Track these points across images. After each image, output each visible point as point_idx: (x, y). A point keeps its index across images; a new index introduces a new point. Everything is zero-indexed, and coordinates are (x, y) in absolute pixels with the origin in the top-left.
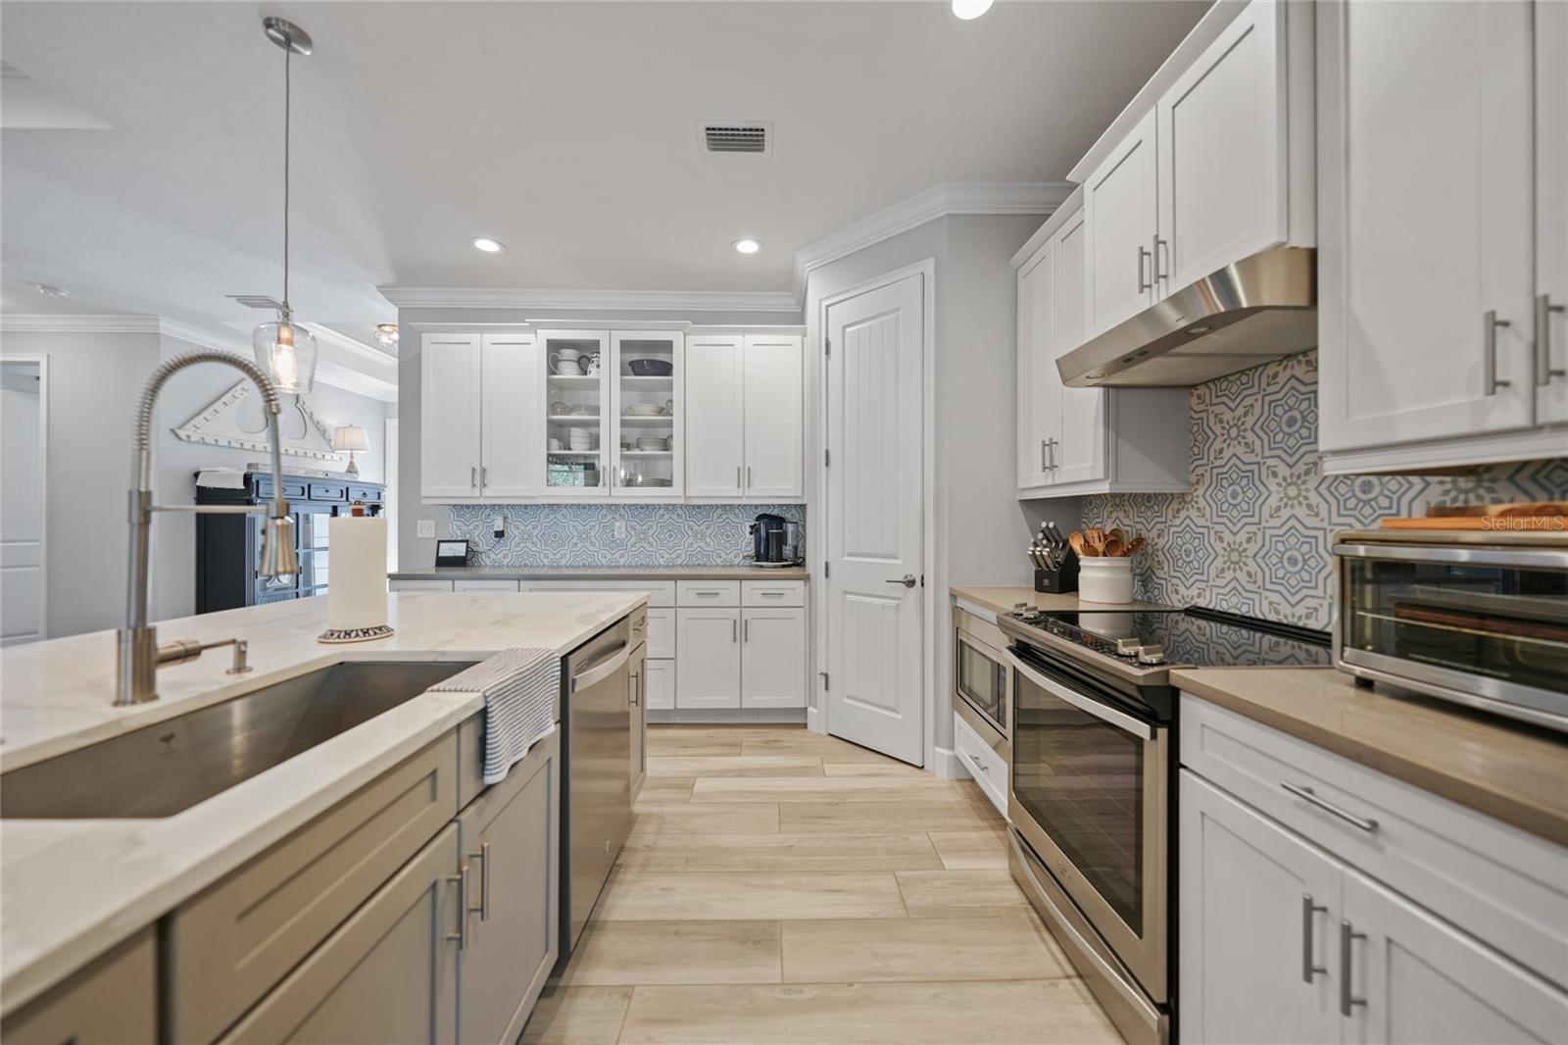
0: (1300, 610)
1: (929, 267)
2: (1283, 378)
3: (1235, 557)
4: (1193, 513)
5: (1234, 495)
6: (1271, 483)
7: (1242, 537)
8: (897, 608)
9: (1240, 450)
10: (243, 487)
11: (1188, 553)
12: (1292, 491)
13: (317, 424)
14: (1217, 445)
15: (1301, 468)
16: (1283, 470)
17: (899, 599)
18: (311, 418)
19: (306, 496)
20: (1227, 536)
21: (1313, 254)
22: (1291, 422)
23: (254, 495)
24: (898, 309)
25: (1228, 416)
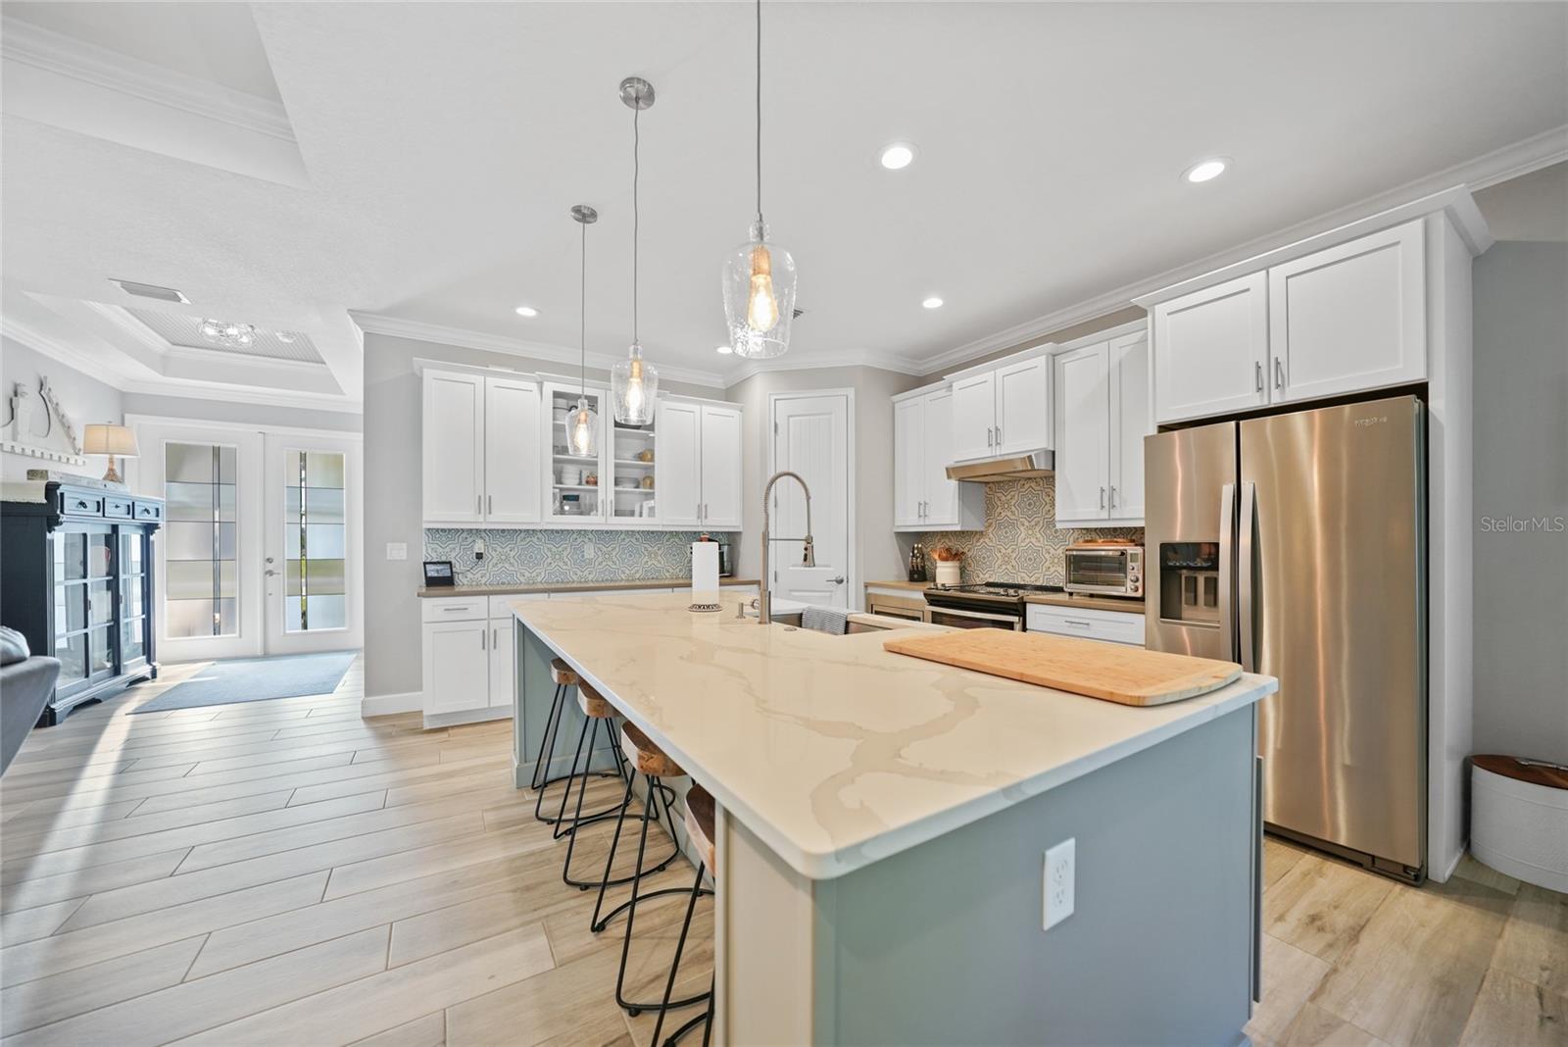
0: (1033, 579)
1: (851, 392)
2: (1026, 486)
3: (1006, 559)
4: (987, 540)
5: (1006, 532)
6: (1022, 528)
7: (1010, 550)
8: (831, 597)
9: (1009, 514)
10: (45, 501)
11: (984, 558)
12: (1030, 532)
13: (62, 418)
14: (999, 510)
15: (1033, 523)
16: (1026, 523)
17: (831, 591)
18: (56, 410)
19: (101, 514)
20: (1003, 551)
21: (1054, 453)
22: (1030, 505)
23: (58, 512)
24: (831, 414)
25: (1003, 498)
